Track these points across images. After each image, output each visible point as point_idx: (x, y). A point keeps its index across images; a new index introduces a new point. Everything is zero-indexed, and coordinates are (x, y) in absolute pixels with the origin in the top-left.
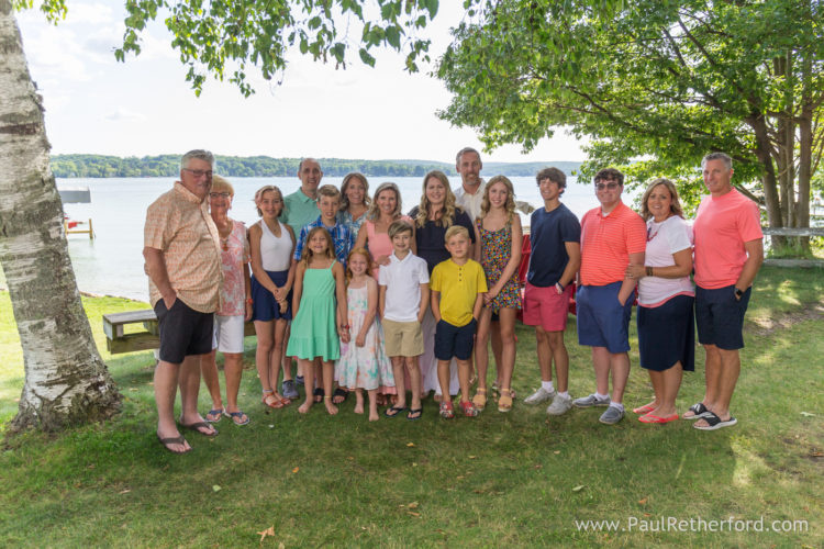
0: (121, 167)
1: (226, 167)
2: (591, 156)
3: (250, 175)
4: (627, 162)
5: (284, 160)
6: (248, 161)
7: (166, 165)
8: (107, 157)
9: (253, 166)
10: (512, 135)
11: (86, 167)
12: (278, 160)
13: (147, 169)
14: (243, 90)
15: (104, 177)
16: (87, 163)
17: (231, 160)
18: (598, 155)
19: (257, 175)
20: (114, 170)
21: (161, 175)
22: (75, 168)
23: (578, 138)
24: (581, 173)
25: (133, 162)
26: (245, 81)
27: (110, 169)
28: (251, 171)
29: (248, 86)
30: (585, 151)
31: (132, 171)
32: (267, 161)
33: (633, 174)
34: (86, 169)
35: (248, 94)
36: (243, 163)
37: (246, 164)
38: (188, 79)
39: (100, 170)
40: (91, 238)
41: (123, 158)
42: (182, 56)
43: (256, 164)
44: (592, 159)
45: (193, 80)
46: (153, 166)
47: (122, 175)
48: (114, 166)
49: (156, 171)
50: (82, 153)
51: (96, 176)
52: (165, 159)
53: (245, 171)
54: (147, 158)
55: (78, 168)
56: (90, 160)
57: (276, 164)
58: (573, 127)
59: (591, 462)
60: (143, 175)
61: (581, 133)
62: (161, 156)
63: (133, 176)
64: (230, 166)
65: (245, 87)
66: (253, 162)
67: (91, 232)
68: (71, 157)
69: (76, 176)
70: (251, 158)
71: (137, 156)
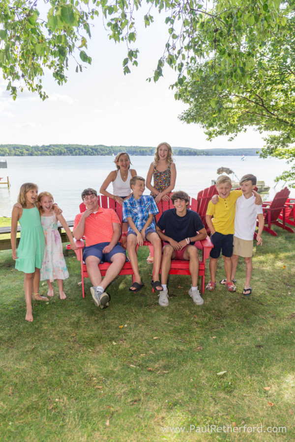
0: (30, 150)
1: (82, 150)
2: (268, 143)
3: (94, 155)
4: (287, 146)
5: (112, 147)
6: (94, 148)
7: (53, 150)
8: (24, 146)
9: (96, 150)
10: (223, 131)
11: (13, 151)
12: (109, 147)
13: (44, 152)
14: (41, 96)
15: (22, 156)
16: (14, 149)
17: (85, 147)
18: (272, 142)
19: (98, 155)
20: (27, 152)
21: (50, 155)
22: (8, 151)
23: (261, 133)
24: (262, 152)
25: (36, 148)
26: (43, 90)
27: (25, 152)
28: (95, 152)
29: (45, 93)
30: (265, 140)
31: (36, 153)
32: (103, 147)
33: (291, 153)
34: (13, 152)
35: (44, 98)
36: (91, 148)
37: (92, 149)
38: (8, 89)
39: (20, 152)
40: (8, 186)
41: (31, 146)
42: (4, 75)
43: (97, 149)
44: (269, 144)
45: (11, 90)
46: (46, 150)
47: (31, 155)
48: (27, 150)
49: (47, 152)
50: (11, 144)
51: (18, 155)
52: (52, 147)
53: (92, 153)
54: (43, 146)
55: (10, 151)
56: (16, 147)
57: (108, 149)
58: (258, 127)
59: (237, 347)
60: (42, 155)
61: (262, 130)
62: (50, 145)
63: (36, 155)
64: (84, 150)
65: (43, 94)
66: (96, 148)
67: (8, 183)
68: (6, 146)
69: (9, 155)
70: (95, 146)
71: (38, 145)
